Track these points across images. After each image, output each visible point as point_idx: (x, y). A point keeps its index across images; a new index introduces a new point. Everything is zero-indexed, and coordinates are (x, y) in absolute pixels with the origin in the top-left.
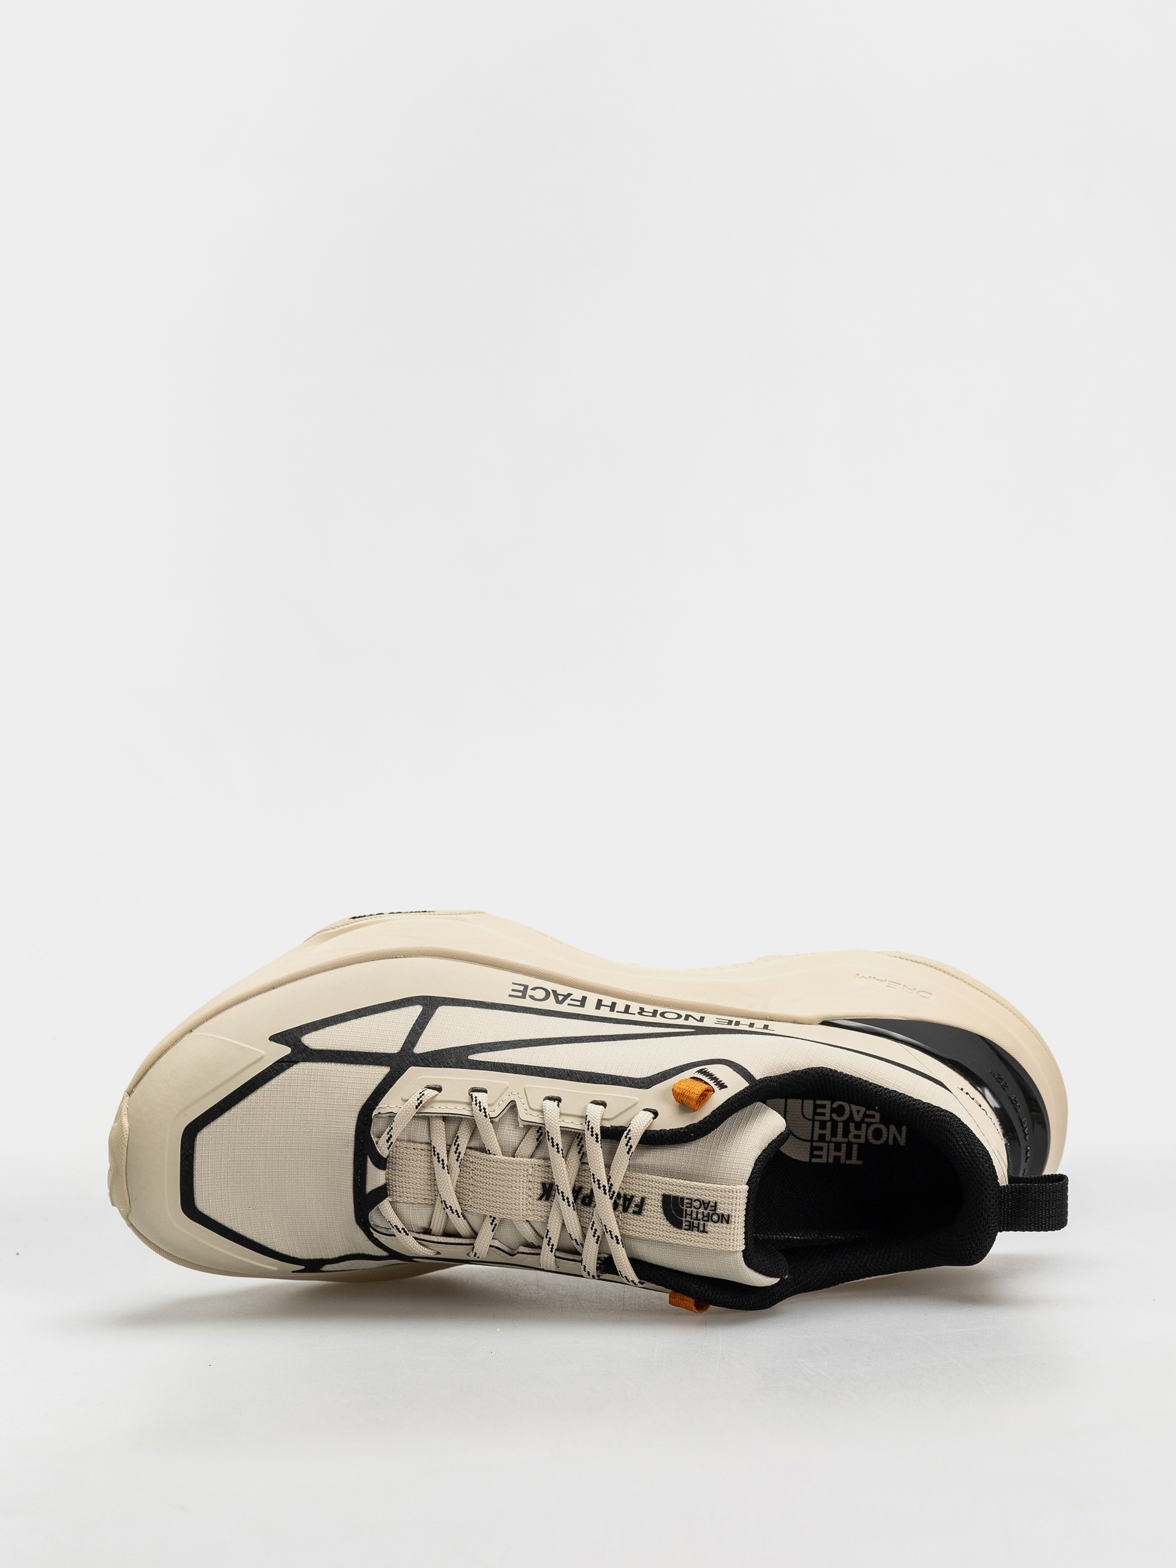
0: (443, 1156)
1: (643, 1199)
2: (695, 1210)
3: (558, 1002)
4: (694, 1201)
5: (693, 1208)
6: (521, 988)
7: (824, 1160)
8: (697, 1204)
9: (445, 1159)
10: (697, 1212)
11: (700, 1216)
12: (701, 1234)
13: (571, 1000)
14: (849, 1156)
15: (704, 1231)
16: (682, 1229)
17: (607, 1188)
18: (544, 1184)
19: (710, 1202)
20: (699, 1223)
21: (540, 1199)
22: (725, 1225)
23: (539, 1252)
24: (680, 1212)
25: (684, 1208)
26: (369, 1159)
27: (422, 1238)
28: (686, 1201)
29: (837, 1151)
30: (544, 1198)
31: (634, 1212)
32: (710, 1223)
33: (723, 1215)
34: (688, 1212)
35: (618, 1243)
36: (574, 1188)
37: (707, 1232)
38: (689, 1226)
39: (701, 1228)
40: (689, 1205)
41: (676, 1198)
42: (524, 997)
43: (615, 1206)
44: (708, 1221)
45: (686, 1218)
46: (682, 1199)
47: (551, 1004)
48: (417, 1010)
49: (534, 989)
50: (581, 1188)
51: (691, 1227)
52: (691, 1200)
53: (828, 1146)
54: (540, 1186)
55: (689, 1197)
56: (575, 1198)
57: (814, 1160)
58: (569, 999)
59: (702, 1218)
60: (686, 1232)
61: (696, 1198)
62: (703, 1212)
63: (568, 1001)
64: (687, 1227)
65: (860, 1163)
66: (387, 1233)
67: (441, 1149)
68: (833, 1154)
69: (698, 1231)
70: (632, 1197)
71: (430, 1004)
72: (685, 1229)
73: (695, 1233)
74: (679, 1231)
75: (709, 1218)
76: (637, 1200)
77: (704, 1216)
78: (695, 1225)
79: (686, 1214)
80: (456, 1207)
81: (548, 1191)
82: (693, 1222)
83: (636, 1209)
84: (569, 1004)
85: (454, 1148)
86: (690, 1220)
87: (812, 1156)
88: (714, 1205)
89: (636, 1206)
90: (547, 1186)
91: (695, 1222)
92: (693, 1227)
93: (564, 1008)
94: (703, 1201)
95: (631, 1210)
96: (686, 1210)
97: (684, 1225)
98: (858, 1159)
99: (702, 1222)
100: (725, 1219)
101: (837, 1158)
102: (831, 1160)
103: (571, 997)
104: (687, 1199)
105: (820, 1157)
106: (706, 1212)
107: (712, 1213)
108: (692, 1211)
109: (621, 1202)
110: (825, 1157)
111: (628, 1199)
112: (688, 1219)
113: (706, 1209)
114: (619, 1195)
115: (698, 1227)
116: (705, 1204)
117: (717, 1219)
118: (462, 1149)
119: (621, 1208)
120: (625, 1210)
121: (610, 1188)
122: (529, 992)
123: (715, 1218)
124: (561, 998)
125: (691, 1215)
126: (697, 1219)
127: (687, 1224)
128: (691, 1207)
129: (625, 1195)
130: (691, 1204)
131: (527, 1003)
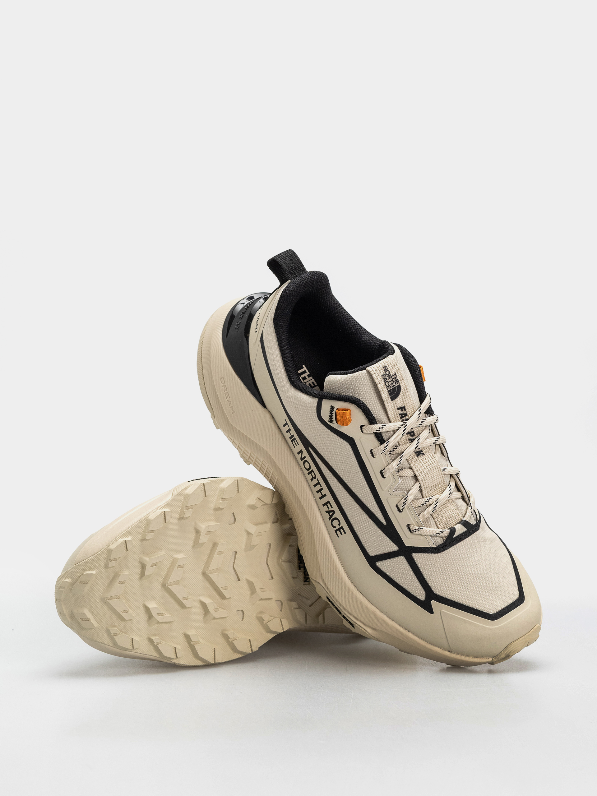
0: (433, 505)
1: (398, 409)
2: (390, 383)
3: (334, 512)
4: (387, 385)
5: (390, 384)
6: (338, 532)
7: (313, 380)
8: (387, 384)
9: (434, 504)
10: (390, 382)
11: (391, 380)
12: (397, 375)
13: (329, 508)
14: (305, 372)
15: (395, 374)
16: (400, 385)
17: (404, 426)
18: (418, 456)
19: (383, 379)
20: (394, 378)
21: (424, 454)
22: (388, 367)
23: (442, 444)
24: (394, 389)
25: (391, 388)
26: (454, 536)
27: (467, 498)
28: (389, 390)
29: (306, 378)
30: (422, 452)
31: (405, 410)
32: (391, 374)
33: (385, 370)
34: (392, 386)
35: (421, 409)
36: (411, 442)
37: (395, 373)
38: (397, 382)
39: (395, 376)
40: (389, 387)
41: (390, 394)
42: (342, 528)
43: (407, 420)
44: (391, 375)
45: (395, 385)
46: (389, 391)
47: (338, 514)
48: (379, 564)
49: (335, 527)
50: (409, 440)
51: (397, 381)
52: (387, 387)
53: (307, 382)
54: (419, 457)
55: (386, 389)
56: (414, 439)
57: (316, 384)
58: (329, 510)
59: (391, 378)
60: (400, 382)
61: (385, 385)
62: (389, 379)
63: (331, 509)
64: (398, 383)
65: (304, 366)
66: (475, 514)
67: (431, 508)
68: (308, 379)
69: (397, 377)
70: (400, 414)
71: (372, 561)
72: (399, 383)
73: (398, 378)
74: (401, 385)
75: (389, 376)
76: (400, 411)
77: (390, 378)
78: (395, 380)
79: (394, 386)
80: (448, 489)
81: (419, 453)
82: (395, 381)
83: (403, 410)
84: (332, 507)
85: (428, 503)
86: (395, 383)
87: (315, 386)
88: (383, 376)
89: (402, 411)
90: (417, 454)
91: (394, 380)
92: (396, 380)
93: (335, 508)
94: (384, 382)
95: (405, 412)
96: (392, 387)
97: (398, 385)
98: (303, 368)
99: (393, 377)
100: (385, 368)
101: (309, 376)
102: (311, 378)
103: (327, 510)
104: (388, 389)
105: (313, 383)
106: (388, 378)
107: (387, 375)
108: (391, 384)
109: (404, 419)
110: (312, 381)
111: (402, 416)
112: (394, 384)
113: (387, 379)
114: (402, 421)
115: (395, 378)
116: (385, 380)
117: (387, 372)
118: (426, 499)
119: (407, 417)
120: (406, 415)
121: (403, 425)
122: (338, 527)
123: (387, 373)
124: (331, 514)
125: (392, 384)
126: (392, 380)
127: (396, 383)
128: (390, 385)
129: (401, 418)
130: (388, 386)
131: (344, 524)
